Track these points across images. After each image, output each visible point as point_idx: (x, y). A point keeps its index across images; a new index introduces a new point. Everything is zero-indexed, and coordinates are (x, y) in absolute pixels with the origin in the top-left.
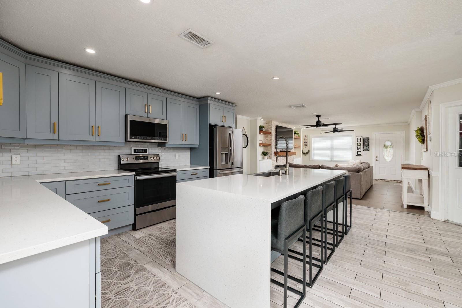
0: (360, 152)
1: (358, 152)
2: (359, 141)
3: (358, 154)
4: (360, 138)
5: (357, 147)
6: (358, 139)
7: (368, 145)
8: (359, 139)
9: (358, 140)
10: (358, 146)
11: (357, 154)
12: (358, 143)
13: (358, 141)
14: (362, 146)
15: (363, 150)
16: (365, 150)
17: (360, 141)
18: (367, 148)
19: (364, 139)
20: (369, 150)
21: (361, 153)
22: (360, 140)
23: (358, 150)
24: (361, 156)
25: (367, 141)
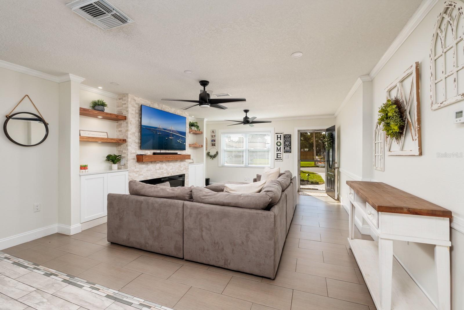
0: (281, 154)
1: (278, 155)
2: (279, 139)
3: (278, 157)
4: (281, 136)
5: (277, 147)
6: (277, 136)
7: (289, 145)
8: (279, 136)
9: (278, 138)
10: (277, 146)
12: (278, 142)
13: (277, 140)
14: (282, 146)
15: (284, 152)
16: (286, 152)
17: (281, 140)
18: (289, 148)
19: (284, 137)
20: (290, 152)
21: (281, 156)
22: (280, 138)
23: (278, 152)
24: (282, 160)
25: (288, 139)
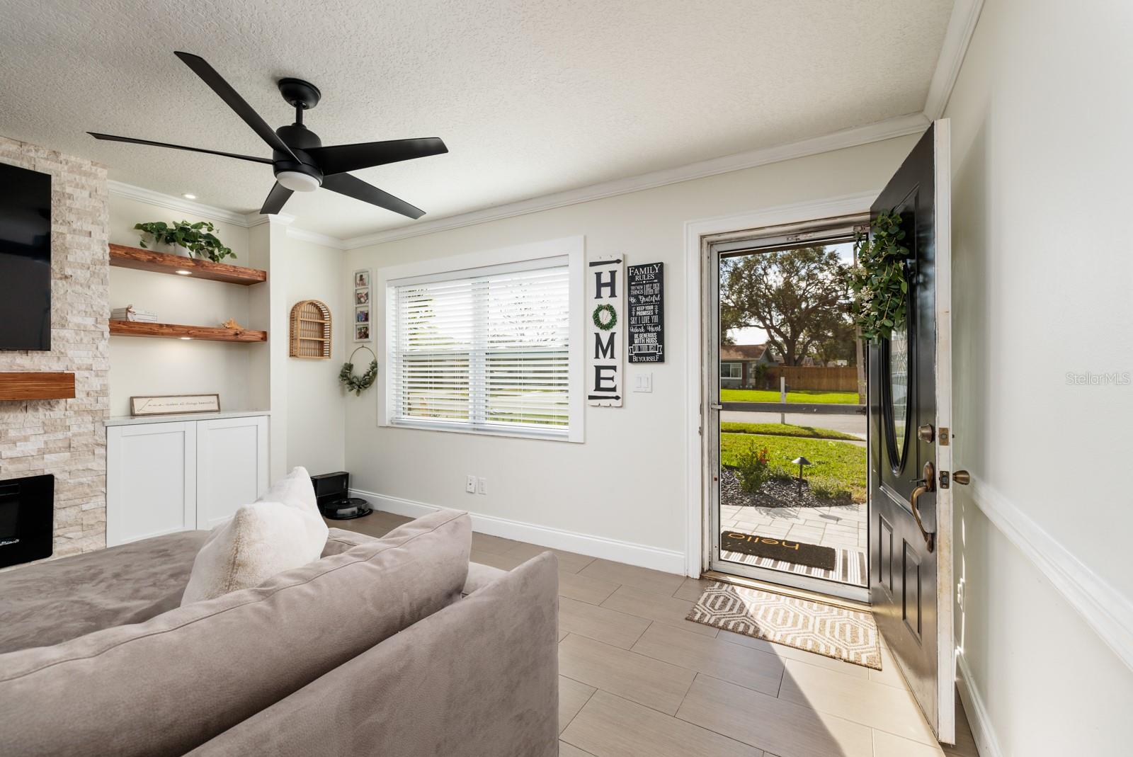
0: (614, 368)
1: (604, 373)
2: (606, 291)
3: (604, 384)
4: (613, 274)
5: (597, 335)
6: (599, 275)
7: (656, 319)
8: (606, 278)
9: (600, 285)
10: (598, 330)
11: (598, 388)
12: (600, 308)
13: (599, 296)
14: (620, 330)
15: (631, 360)
16: (638, 357)
17: (613, 295)
18: (652, 339)
19: (631, 279)
20: (661, 359)
21: (617, 382)
22: (612, 284)
23: (603, 361)
24: (618, 403)
25: (648, 290)
